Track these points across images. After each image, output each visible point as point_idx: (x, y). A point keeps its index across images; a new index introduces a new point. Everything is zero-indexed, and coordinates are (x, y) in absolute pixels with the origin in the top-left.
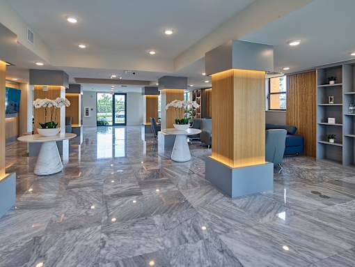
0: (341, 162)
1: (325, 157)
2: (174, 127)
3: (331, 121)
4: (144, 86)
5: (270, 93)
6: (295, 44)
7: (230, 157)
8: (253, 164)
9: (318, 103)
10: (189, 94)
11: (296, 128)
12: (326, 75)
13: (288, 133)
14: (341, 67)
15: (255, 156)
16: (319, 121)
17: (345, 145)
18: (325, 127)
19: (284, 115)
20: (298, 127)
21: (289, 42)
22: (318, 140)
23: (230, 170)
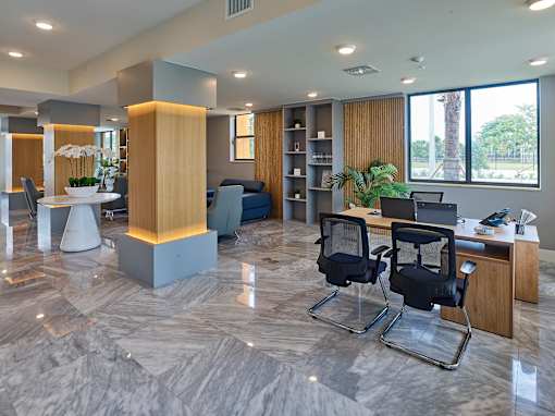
0: (304, 221)
1: (293, 217)
2: (65, 193)
3: (297, 172)
4: (7, 115)
5: (236, 137)
6: (240, 75)
7: (152, 228)
8: (189, 235)
9: (285, 150)
10: (114, 133)
11: (263, 184)
12: (293, 115)
13: (246, 191)
14: (305, 108)
15: (192, 223)
16: (285, 173)
17: (308, 200)
18: (293, 180)
19: (252, 167)
20: (267, 182)
21: (233, 72)
22: (285, 197)
23: (151, 247)
